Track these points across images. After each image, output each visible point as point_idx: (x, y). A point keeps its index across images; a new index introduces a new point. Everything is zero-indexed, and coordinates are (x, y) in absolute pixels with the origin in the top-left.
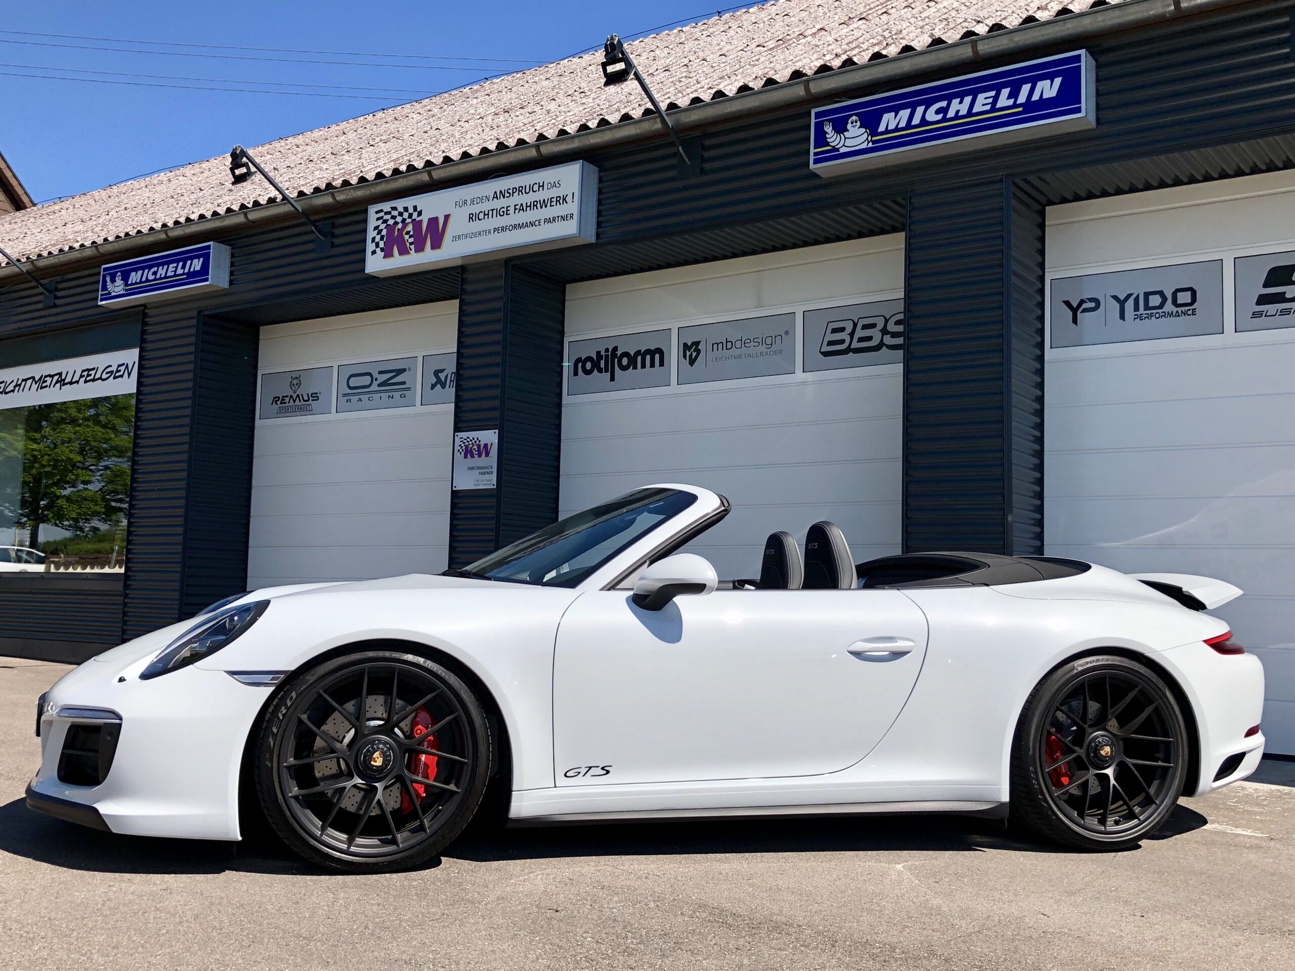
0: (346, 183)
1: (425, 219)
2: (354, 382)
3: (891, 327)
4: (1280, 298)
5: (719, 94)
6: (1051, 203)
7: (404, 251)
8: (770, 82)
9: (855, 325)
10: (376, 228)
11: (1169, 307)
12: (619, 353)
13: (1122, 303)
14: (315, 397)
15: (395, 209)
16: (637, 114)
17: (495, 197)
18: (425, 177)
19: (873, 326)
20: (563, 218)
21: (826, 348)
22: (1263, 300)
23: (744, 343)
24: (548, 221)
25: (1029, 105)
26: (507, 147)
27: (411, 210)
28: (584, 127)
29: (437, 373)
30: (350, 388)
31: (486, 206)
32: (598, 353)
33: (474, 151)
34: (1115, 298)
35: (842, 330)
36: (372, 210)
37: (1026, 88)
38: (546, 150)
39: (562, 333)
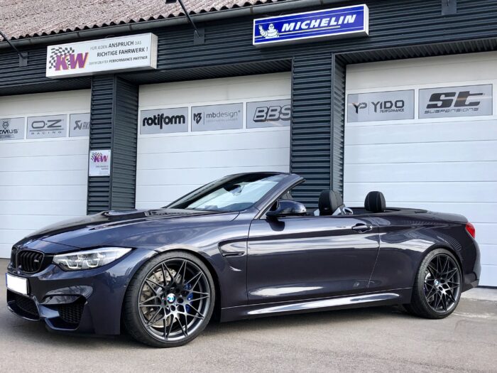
0: (36, 35)
1: (76, 54)
2: (35, 125)
3: (283, 111)
4: (435, 106)
5: (213, 9)
6: (348, 63)
7: (65, 68)
8: (236, 6)
9: (268, 109)
10: (51, 56)
11: (394, 107)
12: (164, 116)
13: (376, 105)
14: (16, 131)
15: (61, 48)
16: (176, 14)
17: (110, 46)
18: (75, 35)
19: (276, 110)
20: (143, 58)
21: (256, 119)
22: (429, 106)
23: (221, 115)
24: (136, 59)
25: (343, 25)
26: (115, 24)
27: (69, 49)
28: (152, 18)
29: (76, 122)
30: (34, 128)
31: (106, 50)
32: (155, 116)
33: (99, 24)
34: (373, 103)
35: (263, 111)
36: (49, 48)
37: (342, 18)
38: (134, 27)
39: (137, 106)
